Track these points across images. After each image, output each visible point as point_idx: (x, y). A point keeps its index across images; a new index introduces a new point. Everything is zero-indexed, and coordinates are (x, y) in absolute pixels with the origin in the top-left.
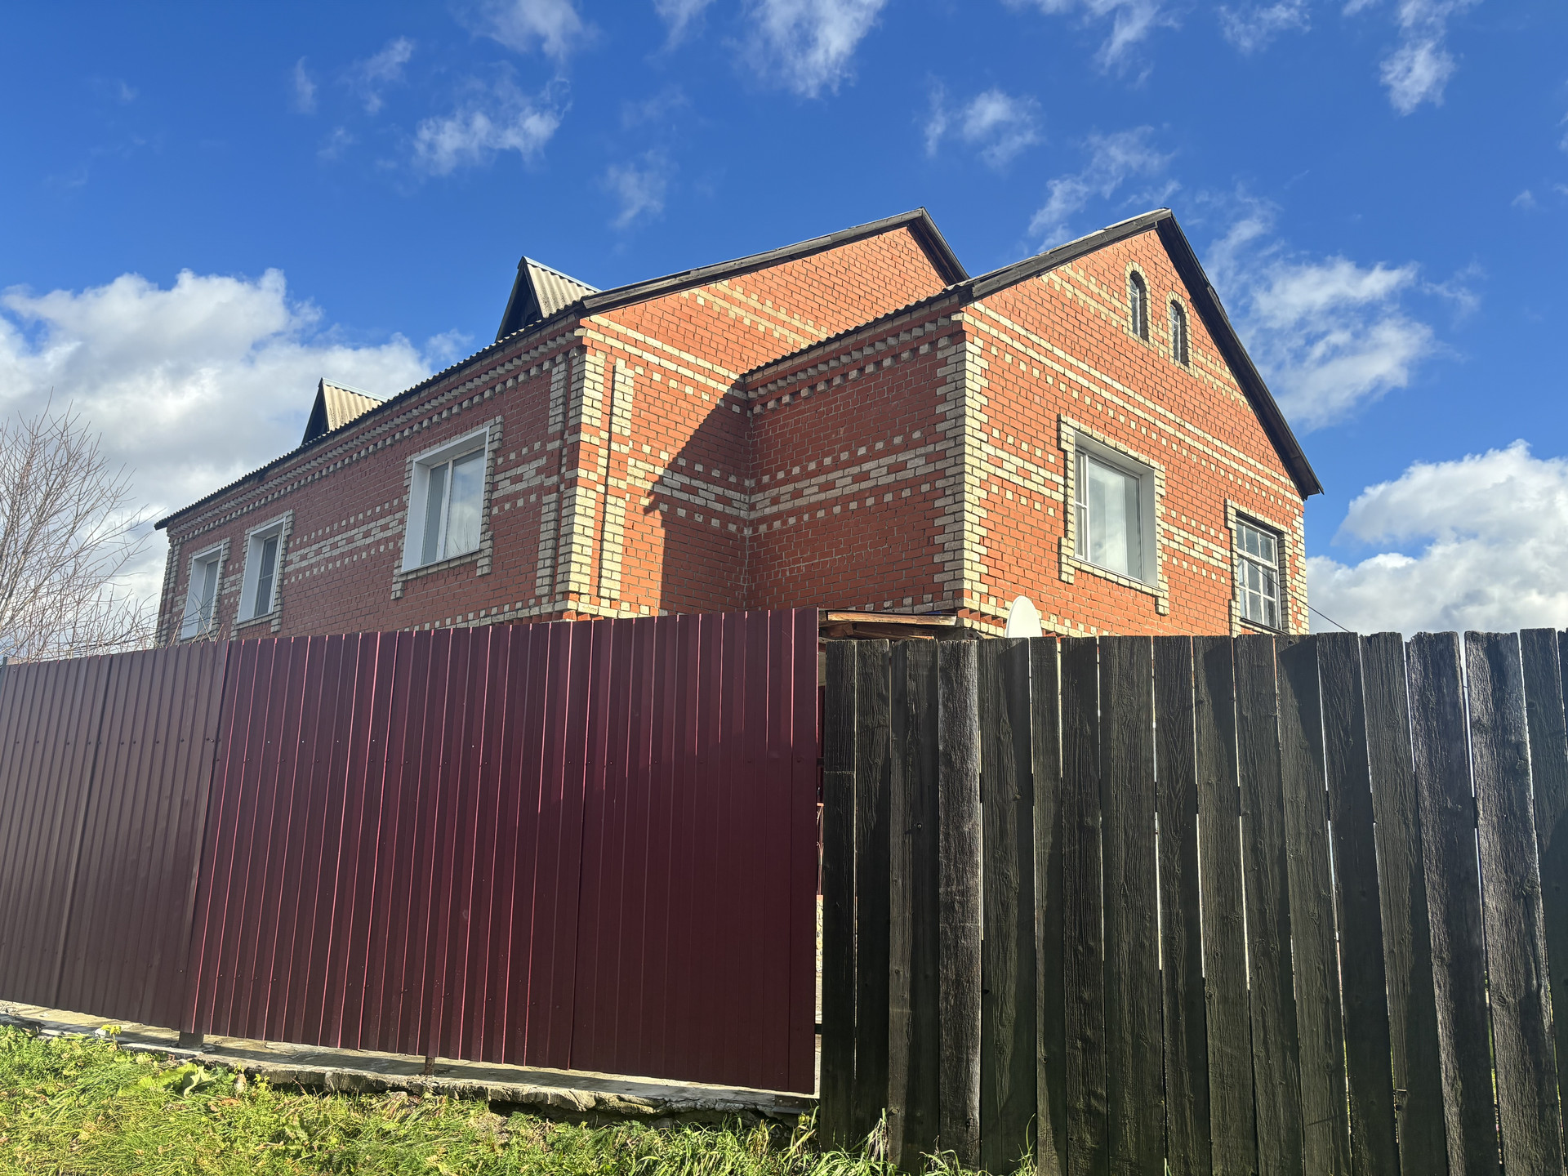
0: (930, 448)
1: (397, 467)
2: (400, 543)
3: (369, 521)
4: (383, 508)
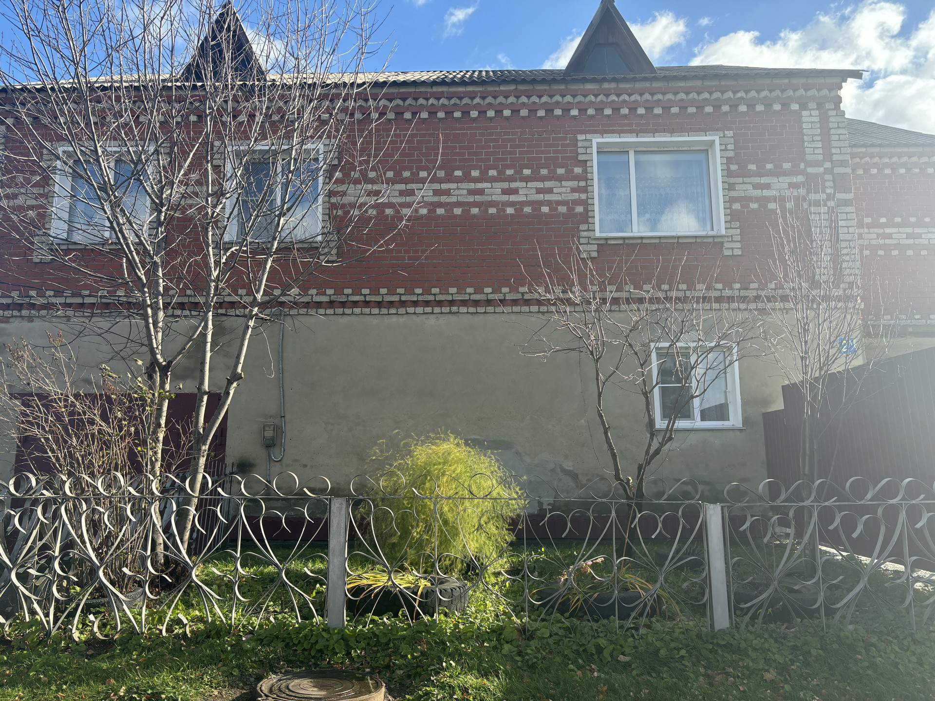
1: (554, 139)
2: (579, 209)
3: (511, 179)
4: (536, 172)
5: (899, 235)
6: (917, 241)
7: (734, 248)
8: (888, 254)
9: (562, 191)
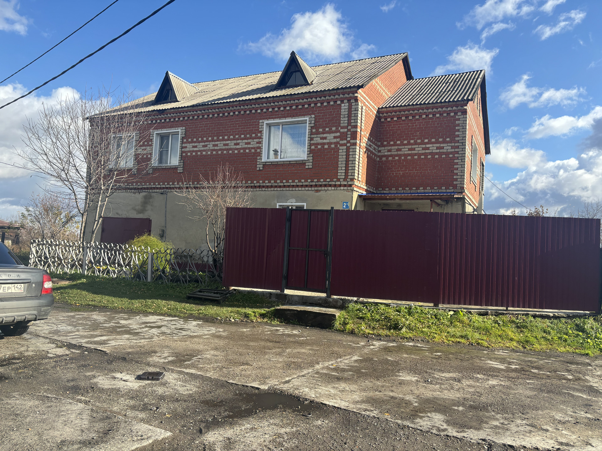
0: (453, 144)
1: (253, 122)
2: (258, 150)
3: (238, 139)
4: (245, 136)
5: (433, 148)
6: (441, 151)
7: (309, 165)
8: (426, 158)
9: (253, 143)
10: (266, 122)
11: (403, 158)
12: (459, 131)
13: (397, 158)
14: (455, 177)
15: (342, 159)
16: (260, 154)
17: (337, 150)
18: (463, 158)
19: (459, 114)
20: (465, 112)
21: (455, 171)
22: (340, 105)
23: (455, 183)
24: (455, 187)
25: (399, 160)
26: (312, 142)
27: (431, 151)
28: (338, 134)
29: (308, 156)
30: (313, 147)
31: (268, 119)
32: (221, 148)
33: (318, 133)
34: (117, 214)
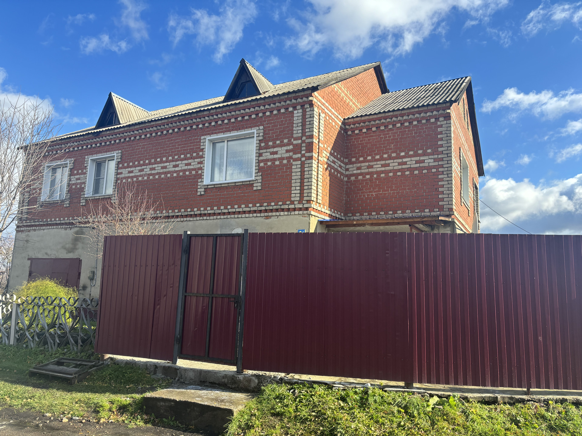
0: (436, 156)
1: (194, 140)
2: (200, 172)
3: (177, 160)
4: (185, 156)
5: (411, 162)
6: (422, 165)
7: (258, 186)
8: (403, 175)
9: (194, 164)
10: (208, 138)
11: (375, 176)
12: (442, 140)
13: (368, 177)
14: (440, 196)
15: (296, 176)
16: (201, 176)
17: (289, 167)
18: (450, 172)
19: (441, 119)
20: (448, 117)
21: (440, 189)
22: (292, 112)
23: (440, 203)
24: (441, 208)
25: (371, 179)
26: (261, 158)
27: (409, 166)
28: (291, 147)
29: (256, 175)
30: (262, 164)
31: (210, 134)
32: (159, 171)
33: (267, 147)
34: (46, 254)
